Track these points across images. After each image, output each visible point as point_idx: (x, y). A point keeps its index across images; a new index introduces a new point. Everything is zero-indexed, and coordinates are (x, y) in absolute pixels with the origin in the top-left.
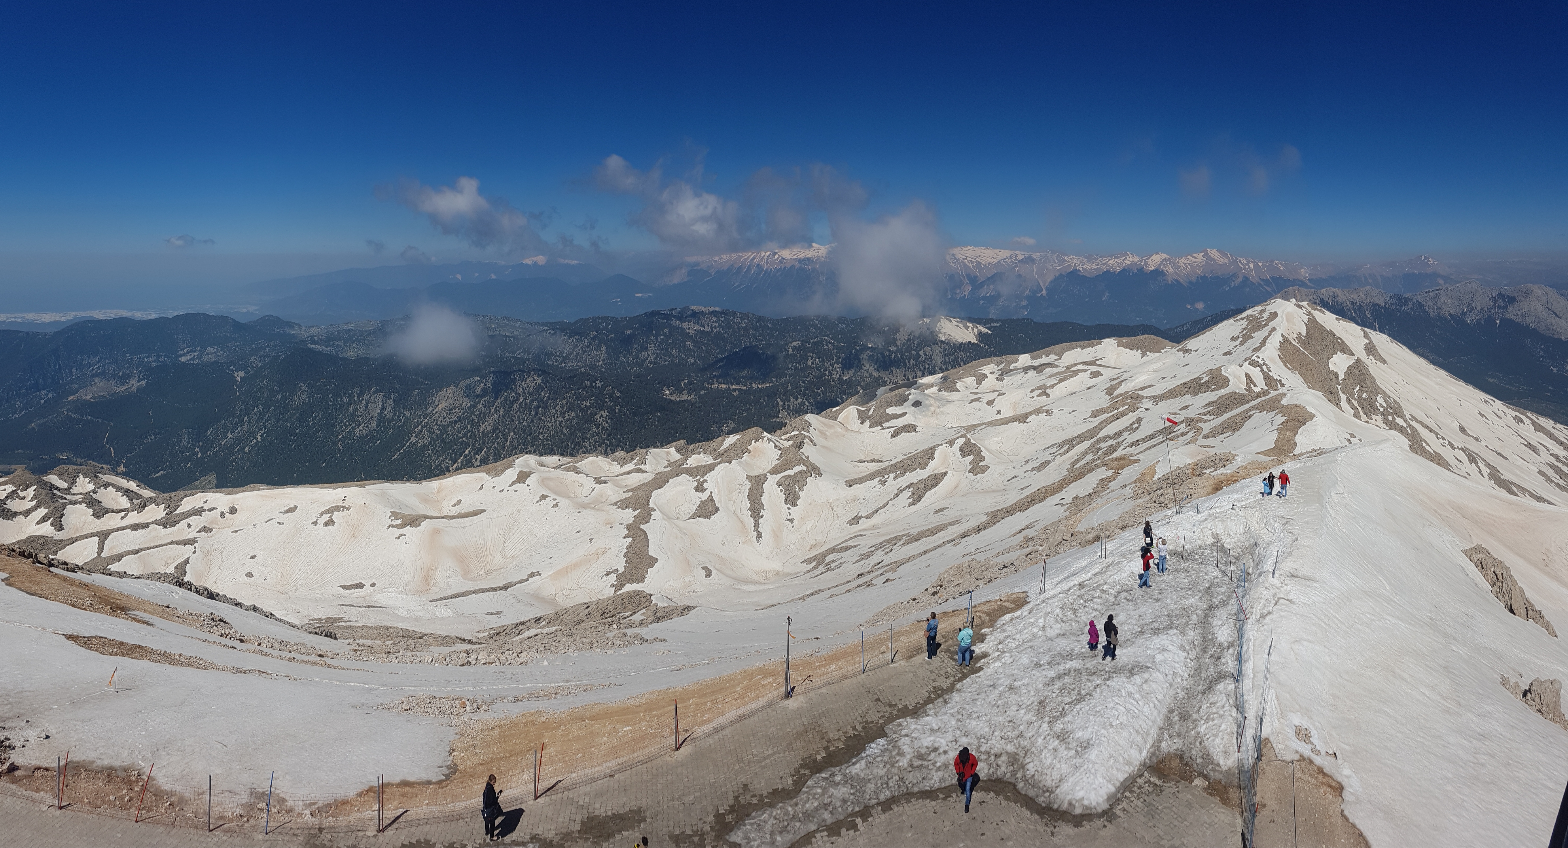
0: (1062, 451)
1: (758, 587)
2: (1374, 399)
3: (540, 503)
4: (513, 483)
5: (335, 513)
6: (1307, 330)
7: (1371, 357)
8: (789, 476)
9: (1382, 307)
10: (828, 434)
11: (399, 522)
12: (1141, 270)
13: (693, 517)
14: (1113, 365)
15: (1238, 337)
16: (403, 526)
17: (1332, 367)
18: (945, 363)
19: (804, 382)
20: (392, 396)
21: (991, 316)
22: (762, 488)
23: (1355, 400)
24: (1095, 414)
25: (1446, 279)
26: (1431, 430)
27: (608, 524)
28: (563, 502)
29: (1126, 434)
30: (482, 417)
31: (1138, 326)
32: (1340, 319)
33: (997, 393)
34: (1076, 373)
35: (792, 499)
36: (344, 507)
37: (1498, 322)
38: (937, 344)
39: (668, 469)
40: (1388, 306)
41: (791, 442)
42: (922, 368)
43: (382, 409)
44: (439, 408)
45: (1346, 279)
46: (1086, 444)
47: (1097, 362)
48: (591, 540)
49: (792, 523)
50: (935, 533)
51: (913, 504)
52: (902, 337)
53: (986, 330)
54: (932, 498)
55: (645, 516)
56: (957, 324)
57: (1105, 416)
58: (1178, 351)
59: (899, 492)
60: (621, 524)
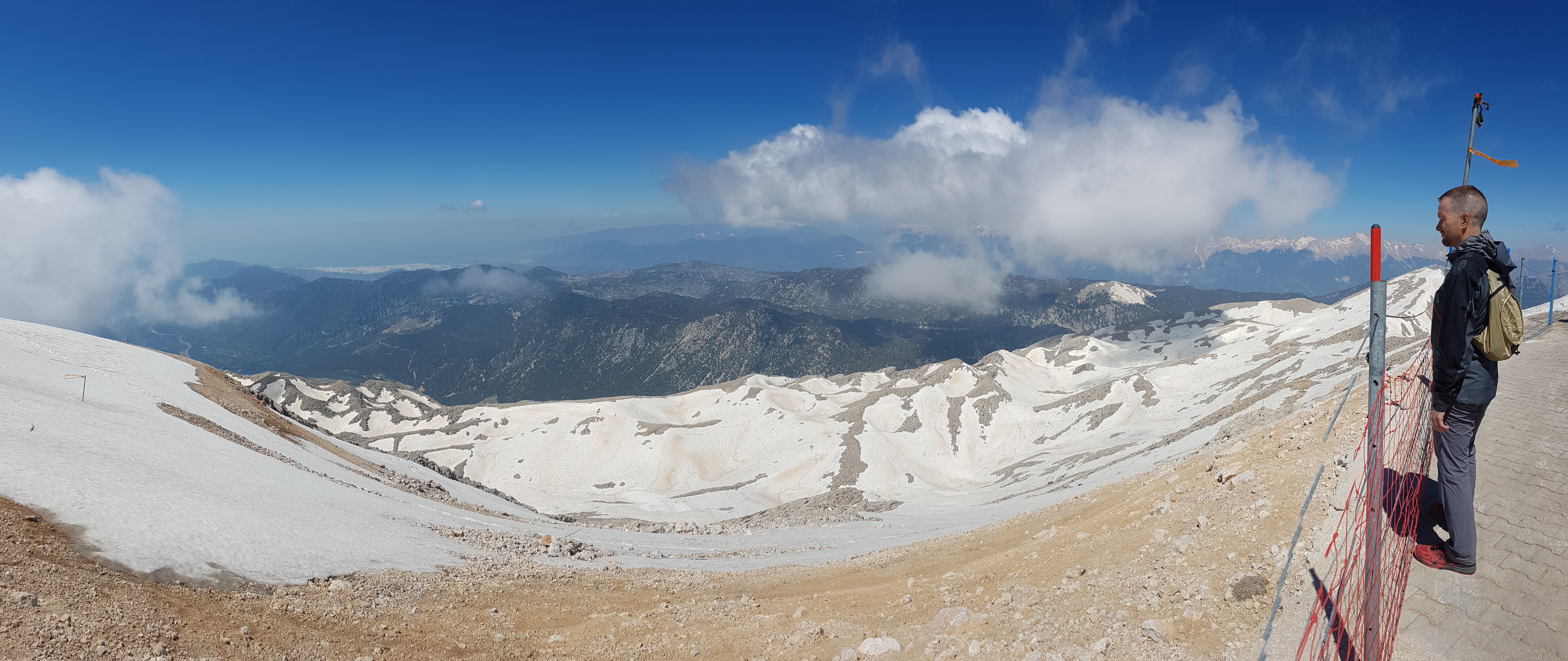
0: (1226, 387)
1: (954, 493)
3: (767, 414)
4: (745, 397)
5: (591, 423)
8: (983, 399)
10: (1018, 367)
11: (645, 430)
12: (1290, 250)
13: (900, 430)
14: (1268, 321)
16: (648, 433)
20: (643, 330)
21: (1156, 283)
22: (960, 408)
24: (1256, 358)
27: (827, 433)
28: (787, 415)
29: (1288, 373)
30: (721, 348)
33: (1164, 343)
34: (1236, 327)
35: (985, 419)
36: (598, 418)
38: (1111, 303)
39: (880, 389)
41: (986, 372)
43: (635, 341)
44: (685, 340)
46: (1250, 382)
47: (1253, 320)
48: (812, 447)
49: (985, 439)
50: (1111, 452)
51: (1092, 428)
52: (1082, 296)
53: (1152, 295)
54: (1108, 424)
55: (859, 427)
56: (1128, 288)
57: (1267, 360)
58: (1335, 308)
59: (1081, 418)
60: (838, 434)
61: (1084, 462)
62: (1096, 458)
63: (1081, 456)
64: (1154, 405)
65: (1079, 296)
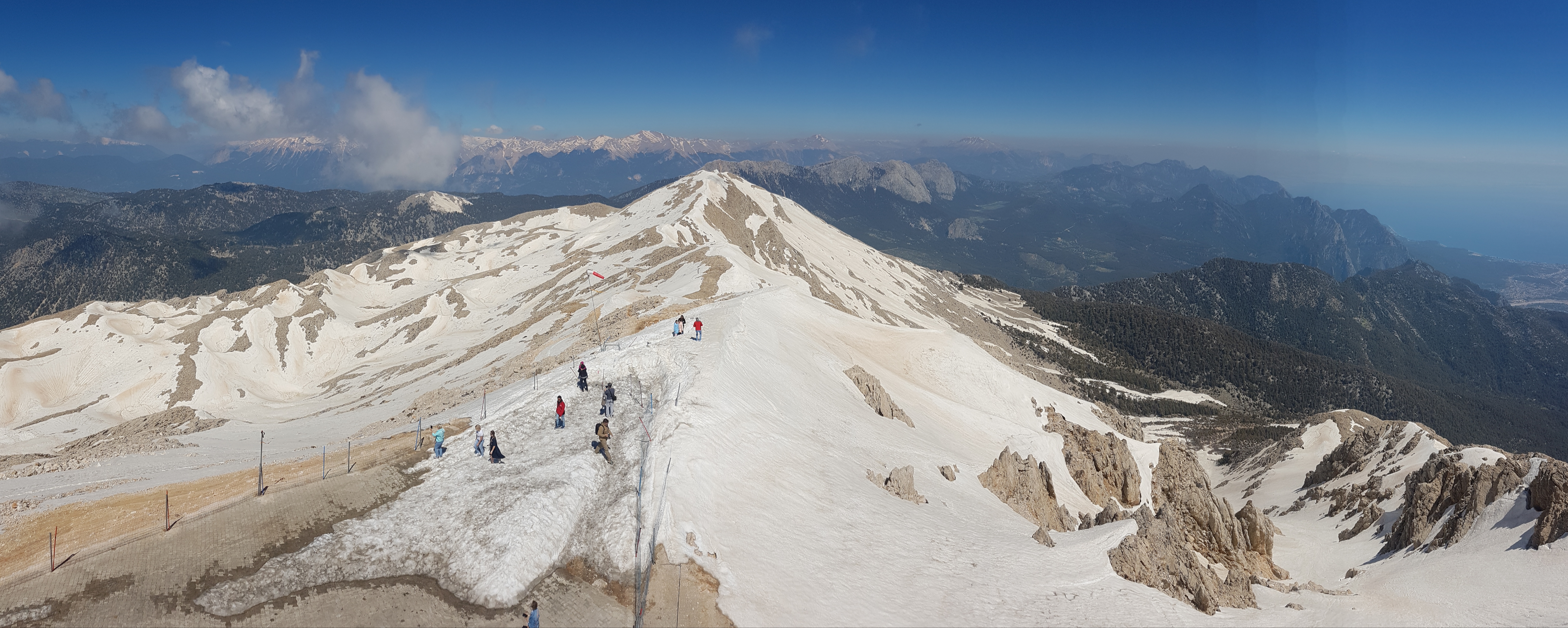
0: (527, 298)
1: (282, 405)
2: (781, 251)
3: (107, 340)
4: (85, 325)
6: (728, 195)
7: (779, 217)
8: (310, 318)
9: (787, 177)
10: (341, 285)
12: (589, 150)
13: (231, 350)
14: (567, 229)
15: (670, 202)
17: (748, 226)
18: (436, 229)
19: (324, 244)
21: (471, 191)
22: (287, 328)
23: (767, 252)
24: (553, 268)
25: (835, 154)
26: (827, 275)
27: (164, 354)
28: (127, 338)
31: (588, 196)
32: (755, 186)
33: (476, 253)
34: (538, 236)
35: (311, 336)
37: (875, 189)
38: (430, 214)
39: (213, 312)
40: (792, 176)
41: (312, 291)
42: (418, 234)
44: (15, 267)
45: (759, 153)
46: (547, 292)
47: (555, 226)
48: (150, 367)
49: (311, 355)
50: (424, 364)
51: (409, 341)
52: (403, 207)
53: (468, 202)
54: (423, 336)
55: (194, 348)
56: (445, 197)
57: (562, 269)
58: (621, 214)
59: (398, 331)
60: (175, 354)
61: (400, 374)
62: (411, 370)
63: (397, 368)
64: (464, 317)
65: (400, 208)
